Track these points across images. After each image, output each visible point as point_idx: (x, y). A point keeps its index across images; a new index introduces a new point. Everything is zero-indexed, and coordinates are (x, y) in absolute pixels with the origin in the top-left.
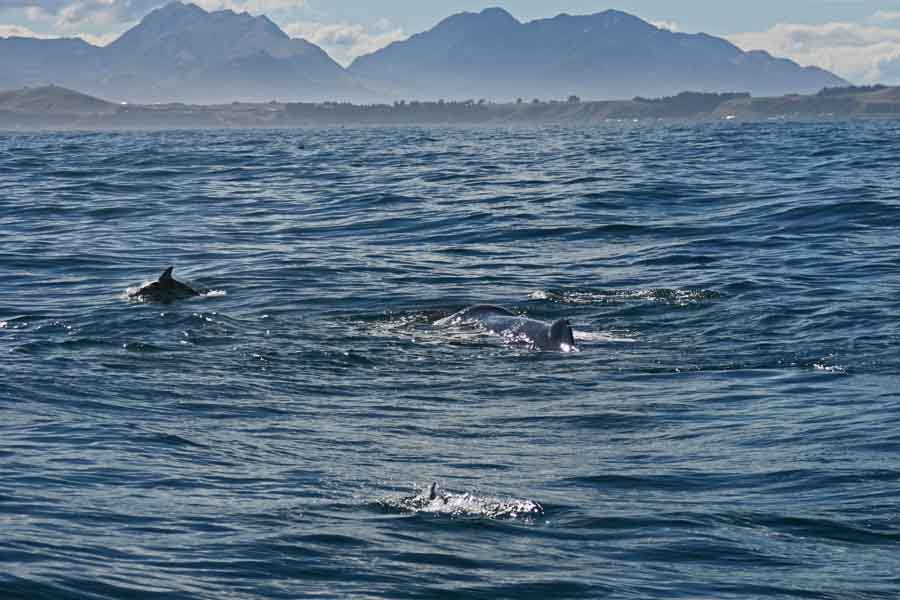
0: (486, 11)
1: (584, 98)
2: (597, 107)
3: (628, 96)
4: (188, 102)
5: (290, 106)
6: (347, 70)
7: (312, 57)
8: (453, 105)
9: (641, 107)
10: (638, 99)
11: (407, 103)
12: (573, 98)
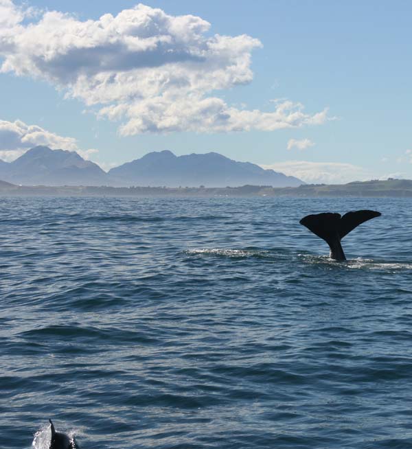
0: (163, 152)
1: (207, 186)
2: (212, 190)
3: (223, 186)
4: (47, 185)
5: (88, 187)
6: (108, 173)
7: (93, 169)
8: (154, 188)
9: (229, 190)
10: (228, 187)
11: (135, 187)
12: (202, 186)
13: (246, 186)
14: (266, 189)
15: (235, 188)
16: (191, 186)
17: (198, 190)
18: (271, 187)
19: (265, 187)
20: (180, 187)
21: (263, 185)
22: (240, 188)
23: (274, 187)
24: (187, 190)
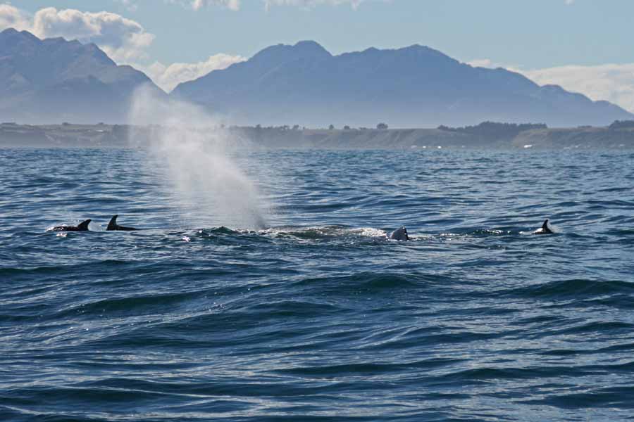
1: (392, 126)
6: (170, 95)
9: (445, 135)
10: (442, 128)
12: (381, 126)
13: (486, 125)
14: (533, 132)
15: (460, 130)
16: (355, 126)
17: (373, 134)
18: (544, 126)
19: (528, 126)
20: (332, 127)
21: (527, 122)
22: (468, 129)
23: (550, 126)
24: (348, 134)
